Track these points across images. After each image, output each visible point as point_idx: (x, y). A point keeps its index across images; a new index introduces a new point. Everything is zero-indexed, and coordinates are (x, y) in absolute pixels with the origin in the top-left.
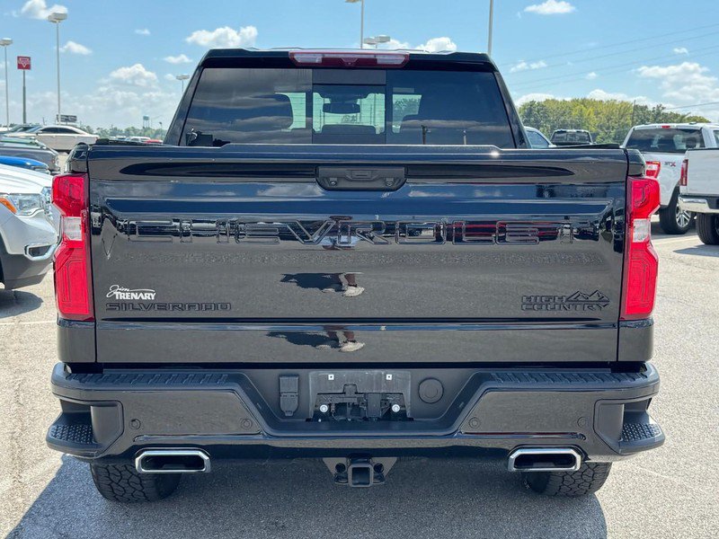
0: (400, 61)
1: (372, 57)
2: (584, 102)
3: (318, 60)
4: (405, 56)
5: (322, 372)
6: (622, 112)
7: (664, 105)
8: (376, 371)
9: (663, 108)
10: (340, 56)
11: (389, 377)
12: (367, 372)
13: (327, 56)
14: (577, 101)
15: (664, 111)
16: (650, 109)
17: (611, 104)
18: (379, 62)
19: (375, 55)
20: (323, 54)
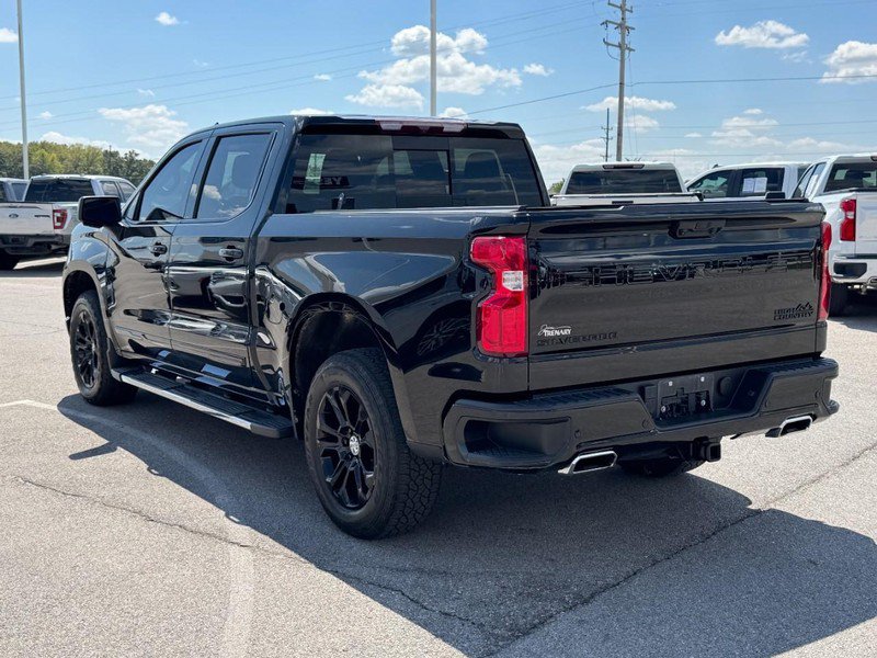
0: (460, 129)
1: (439, 125)
2: (44, 145)
3: (397, 127)
4: (464, 125)
5: (665, 381)
6: (90, 158)
7: (137, 151)
9: (136, 155)
11: (703, 379)
13: (405, 124)
14: (36, 144)
15: (137, 158)
16: (122, 155)
17: (77, 149)
18: (445, 130)
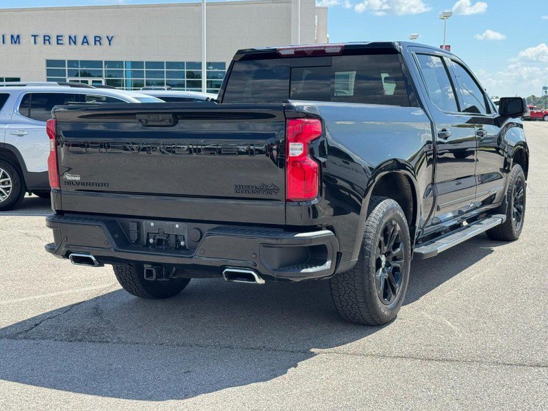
0: (338, 50)
1: (322, 49)
3: (292, 52)
4: (342, 47)
5: (148, 221)
8: (172, 223)
10: (304, 49)
11: (177, 226)
12: (168, 223)
13: (297, 50)
18: (326, 51)
19: (325, 47)
20: (296, 48)
